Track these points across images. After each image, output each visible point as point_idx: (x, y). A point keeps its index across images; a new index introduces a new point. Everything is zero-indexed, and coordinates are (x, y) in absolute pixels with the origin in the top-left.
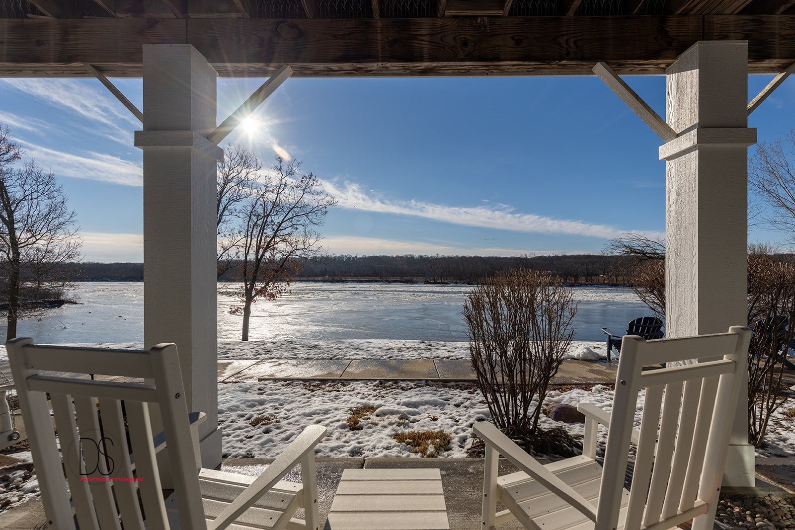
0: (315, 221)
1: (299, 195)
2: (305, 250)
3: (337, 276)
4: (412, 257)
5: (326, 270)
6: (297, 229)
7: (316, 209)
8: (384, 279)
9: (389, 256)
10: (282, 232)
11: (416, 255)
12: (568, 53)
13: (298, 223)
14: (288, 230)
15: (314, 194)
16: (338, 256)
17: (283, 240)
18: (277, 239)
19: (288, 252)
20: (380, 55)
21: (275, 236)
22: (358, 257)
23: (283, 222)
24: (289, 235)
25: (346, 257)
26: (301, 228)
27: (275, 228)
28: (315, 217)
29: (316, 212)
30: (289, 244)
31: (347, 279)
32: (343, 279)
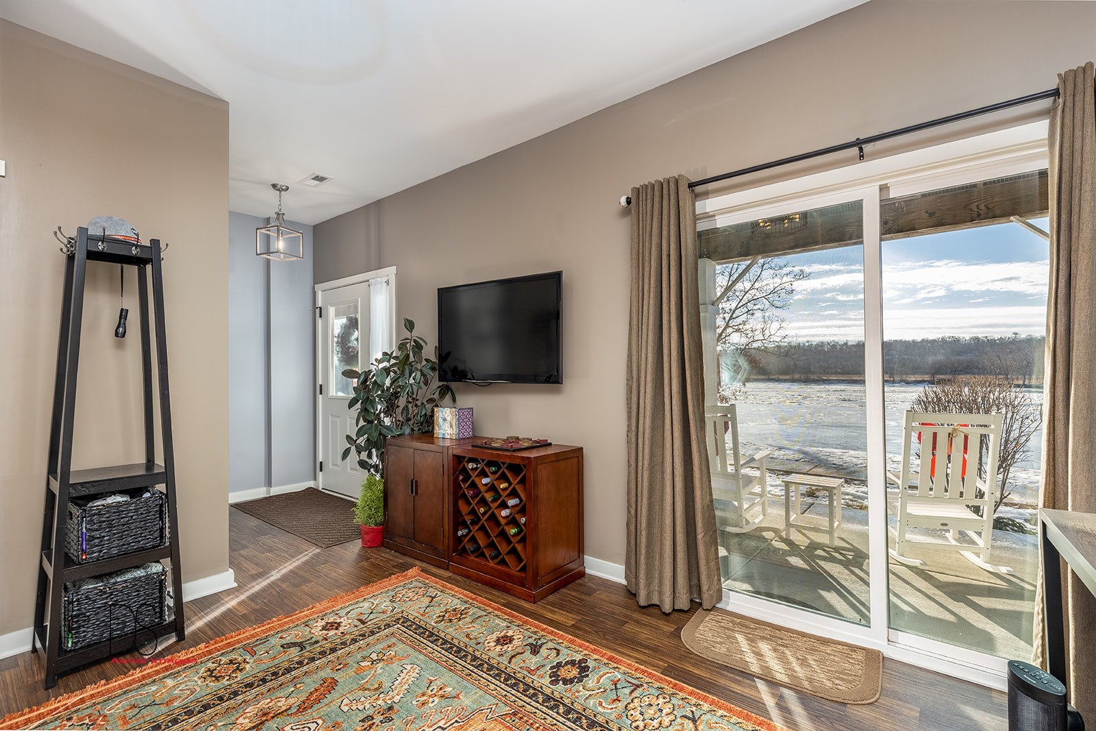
0: (778, 304)
1: (756, 273)
2: (764, 342)
3: (813, 373)
4: (956, 341)
5: (795, 365)
6: (753, 314)
7: (779, 288)
8: (897, 378)
9: (908, 340)
10: (735, 320)
11: (966, 335)
12: (979, 215)
13: (756, 307)
14: (743, 318)
15: (776, 269)
16: (814, 344)
17: (738, 330)
18: (729, 330)
19: (743, 345)
20: (820, 240)
21: (727, 326)
22: (850, 344)
23: (736, 309)
24: (744, 323)
25: (829, 344)
26: (758, 314)
27: (727, 316)
28: (777, 299)
29: (779, 292)
30: (743, 335)
31: (830, 378)
32: (824, 378)
